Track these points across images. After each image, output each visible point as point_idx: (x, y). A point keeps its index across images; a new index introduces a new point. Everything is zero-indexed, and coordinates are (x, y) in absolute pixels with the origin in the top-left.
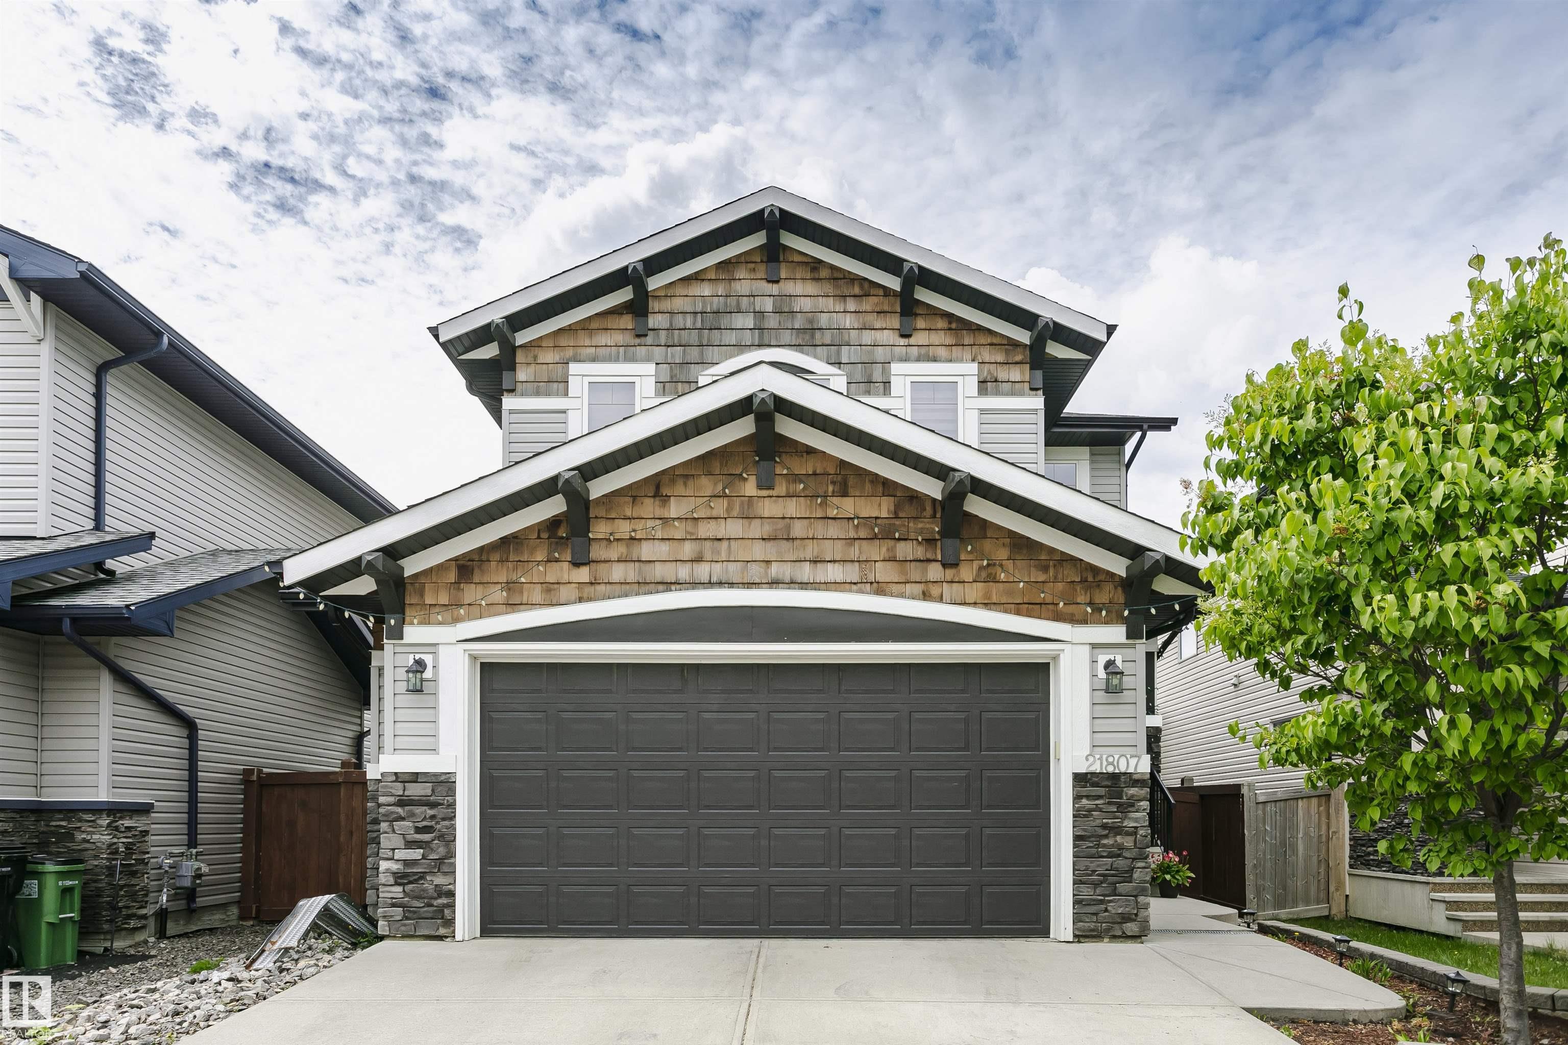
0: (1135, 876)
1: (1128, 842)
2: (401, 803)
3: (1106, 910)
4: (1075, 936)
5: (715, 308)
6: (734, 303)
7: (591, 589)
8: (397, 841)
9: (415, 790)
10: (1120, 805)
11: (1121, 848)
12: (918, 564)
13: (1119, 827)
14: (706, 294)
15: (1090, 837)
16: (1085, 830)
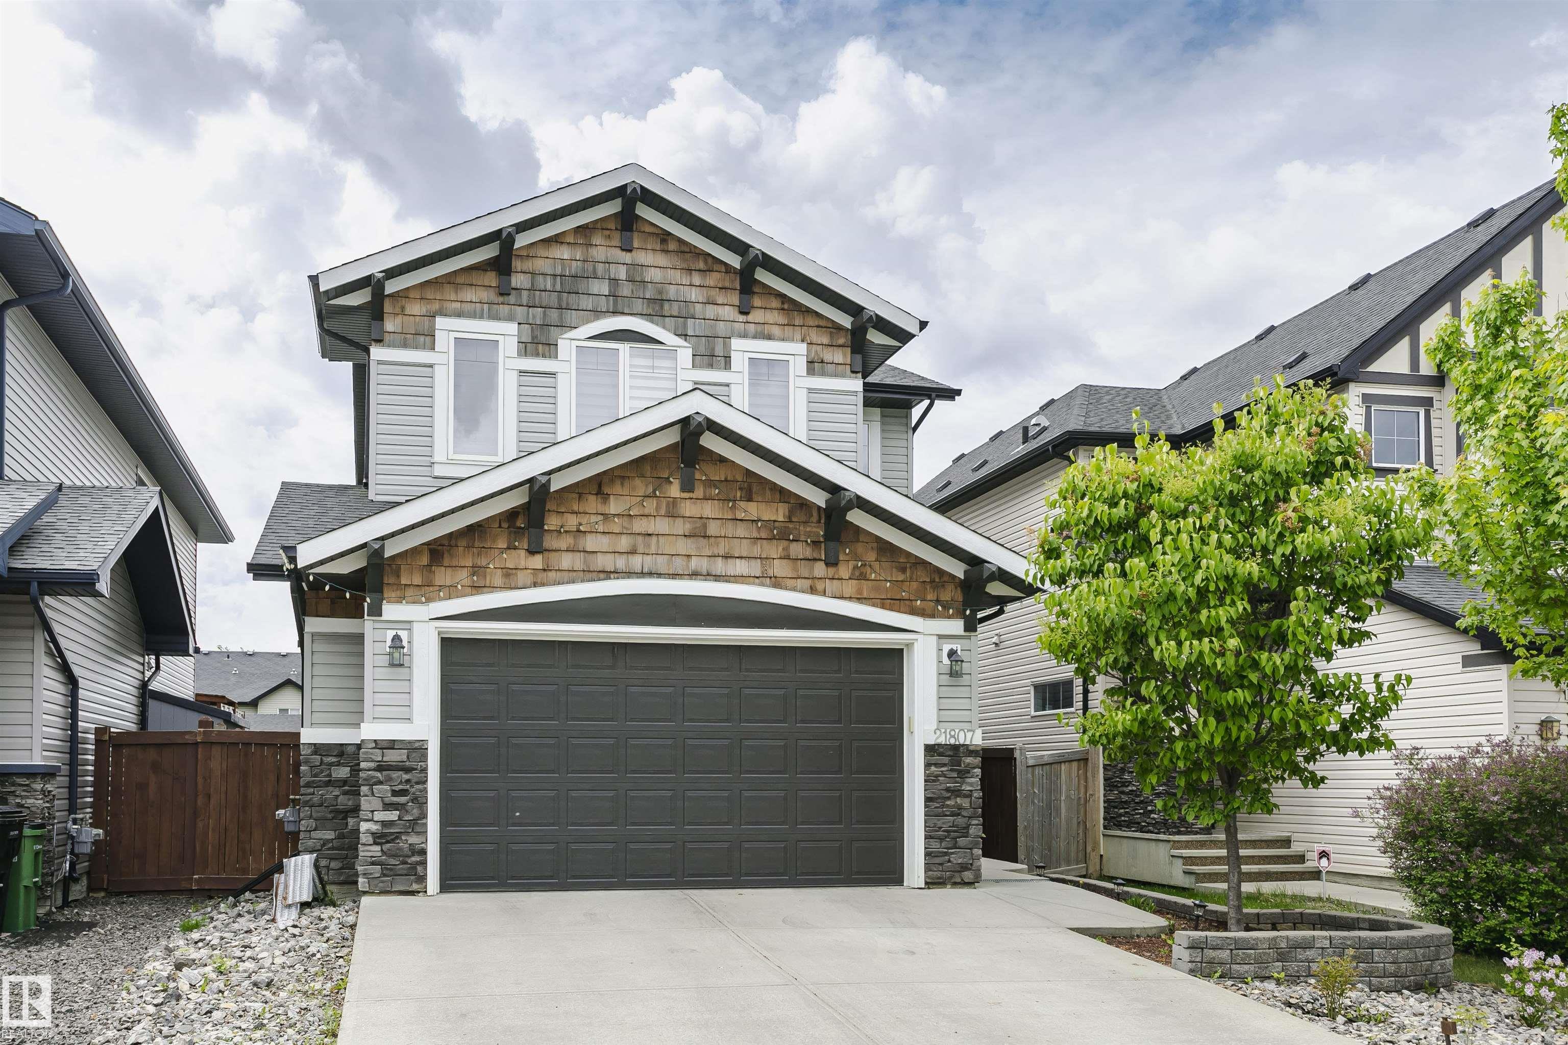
0: (971, 831)
1: (965, 803)
2: (380, 768)
3: (949, 861)
4: (926, 883)
5: (573, 272)
6: (591, 269)
7: (544, 574)
8: (376, 803)
9: (393, 756)
10: (959, 772)
11: (960, 808)
12: (807, 562)
13: (959, 790)
14: (565, 257)
15: (937, 798)
16: (933, 793)
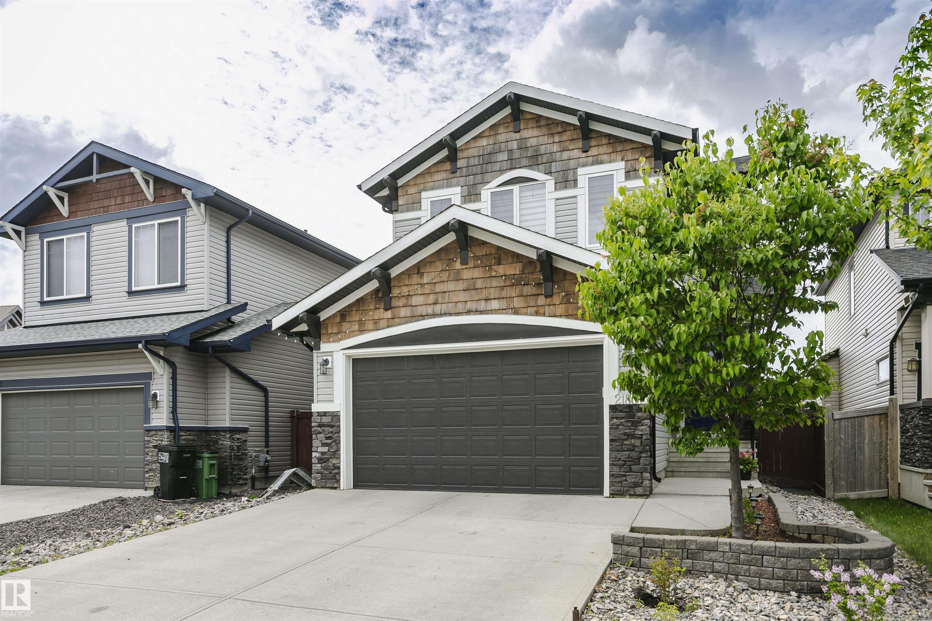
0: (641, 461)
1: (637, 442)
3: (626, 480)
4: (611, 494)
7: (391, 321)
10: (633, 423)
11: (634, 446)
12: (534, 297)
13: (633, 434)
15: (618, 440)
16: (615, 436)
